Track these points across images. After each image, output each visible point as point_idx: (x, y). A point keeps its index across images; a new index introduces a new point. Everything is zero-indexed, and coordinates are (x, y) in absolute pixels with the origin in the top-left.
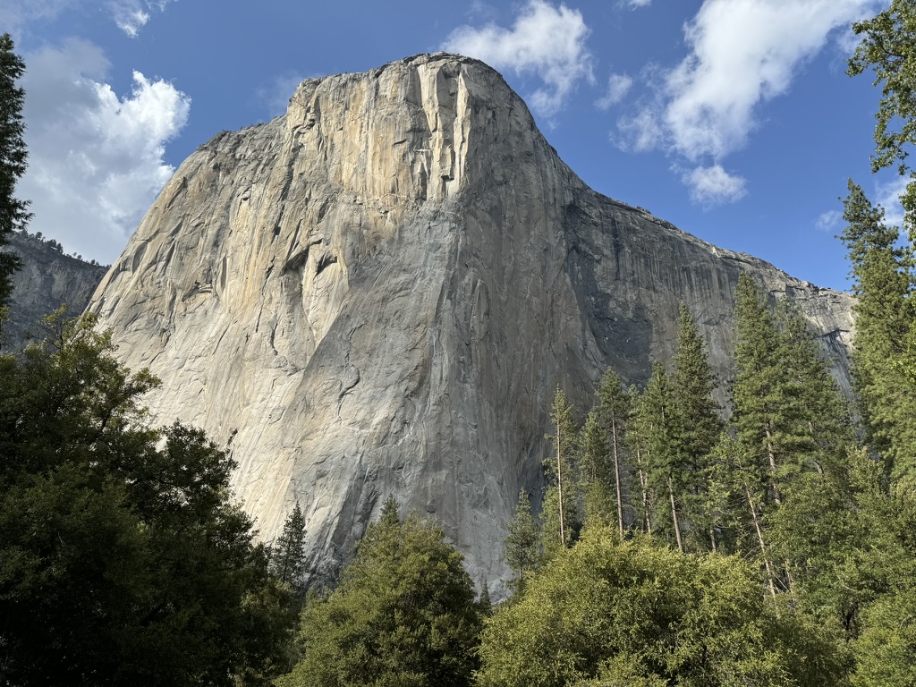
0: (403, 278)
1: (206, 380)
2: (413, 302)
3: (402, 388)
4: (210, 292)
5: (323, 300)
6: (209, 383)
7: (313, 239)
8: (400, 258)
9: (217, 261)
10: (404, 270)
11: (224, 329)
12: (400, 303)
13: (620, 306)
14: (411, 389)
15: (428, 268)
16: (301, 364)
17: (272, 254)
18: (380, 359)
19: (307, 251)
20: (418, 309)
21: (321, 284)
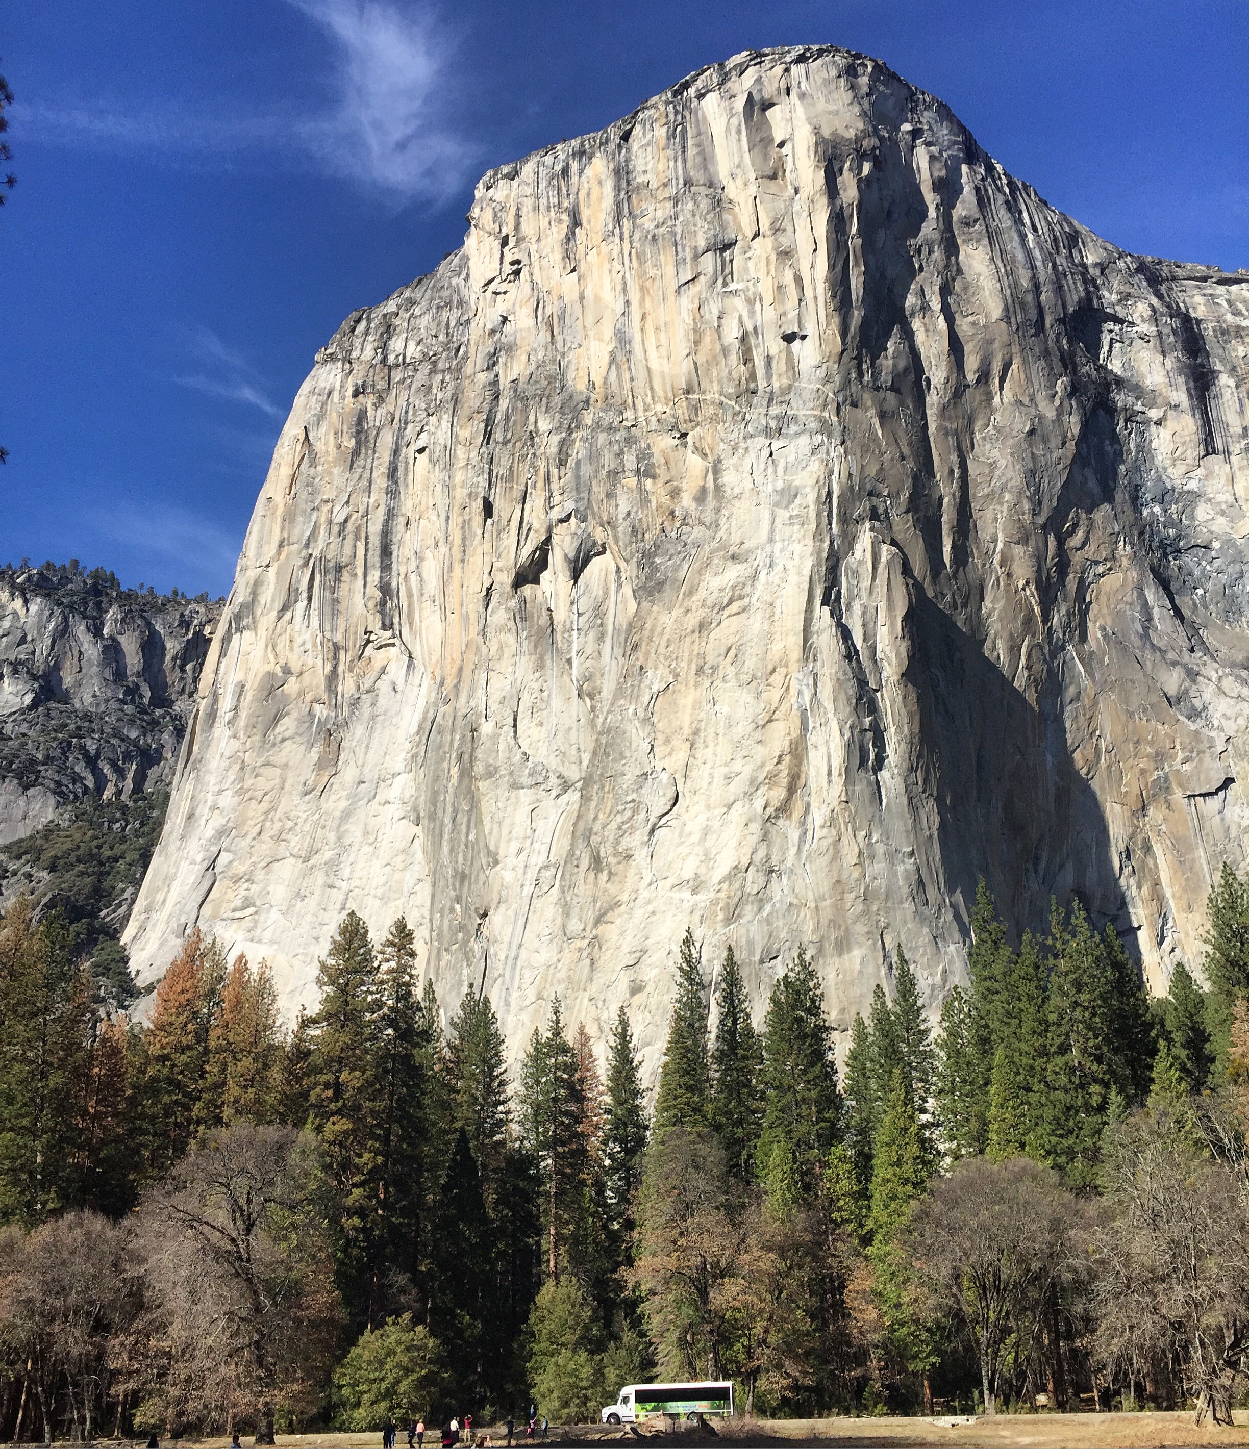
0: (734, 573)
1: (418, 817)
2: (757, 625)
3: (759, 804)
4: (393, 645)
5: (592, 635)
6: (424, 822)
7: (556, 514)
8: (722, 533)
9: (394, 585)
10: (733, 557)
11: (431, 716)
12: (733, 629)
13: (1223, 513)
14: (775, 803)
15: (778, 546)
16: (574, 773)
17: (487, 559)
18: (710, 750)
19: (548, 540)
20: (770, 637)
21: (584, 604)
